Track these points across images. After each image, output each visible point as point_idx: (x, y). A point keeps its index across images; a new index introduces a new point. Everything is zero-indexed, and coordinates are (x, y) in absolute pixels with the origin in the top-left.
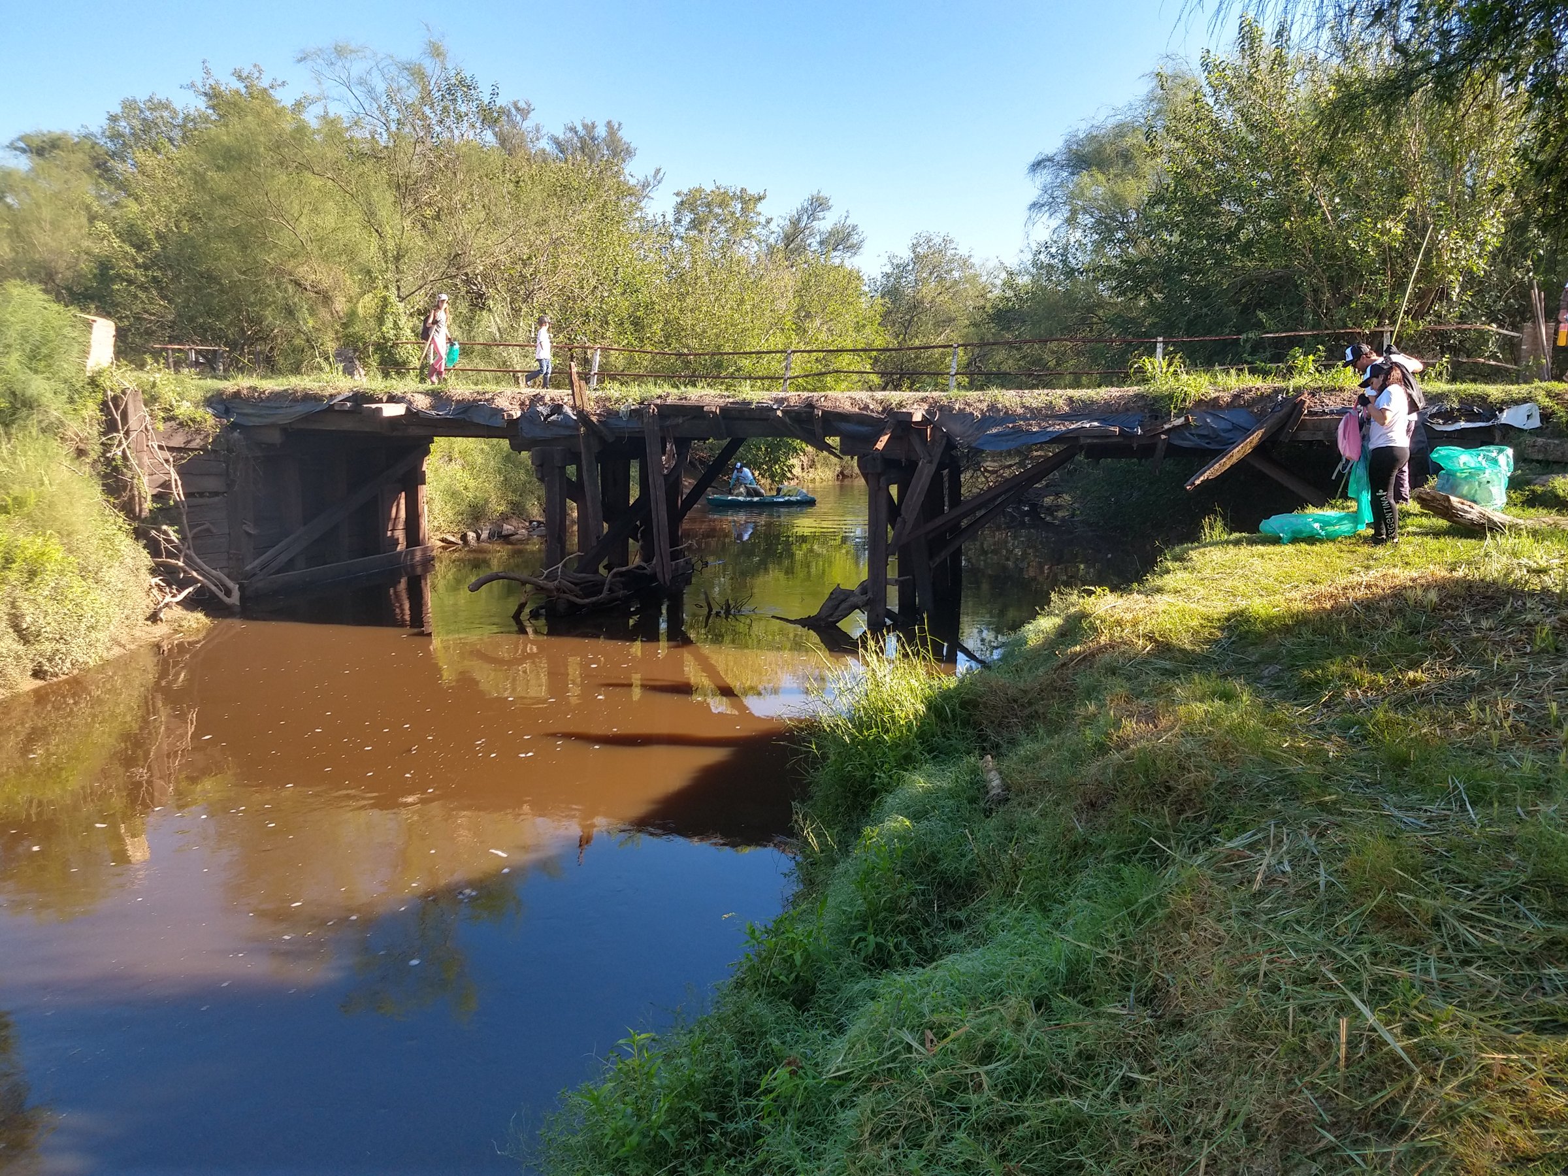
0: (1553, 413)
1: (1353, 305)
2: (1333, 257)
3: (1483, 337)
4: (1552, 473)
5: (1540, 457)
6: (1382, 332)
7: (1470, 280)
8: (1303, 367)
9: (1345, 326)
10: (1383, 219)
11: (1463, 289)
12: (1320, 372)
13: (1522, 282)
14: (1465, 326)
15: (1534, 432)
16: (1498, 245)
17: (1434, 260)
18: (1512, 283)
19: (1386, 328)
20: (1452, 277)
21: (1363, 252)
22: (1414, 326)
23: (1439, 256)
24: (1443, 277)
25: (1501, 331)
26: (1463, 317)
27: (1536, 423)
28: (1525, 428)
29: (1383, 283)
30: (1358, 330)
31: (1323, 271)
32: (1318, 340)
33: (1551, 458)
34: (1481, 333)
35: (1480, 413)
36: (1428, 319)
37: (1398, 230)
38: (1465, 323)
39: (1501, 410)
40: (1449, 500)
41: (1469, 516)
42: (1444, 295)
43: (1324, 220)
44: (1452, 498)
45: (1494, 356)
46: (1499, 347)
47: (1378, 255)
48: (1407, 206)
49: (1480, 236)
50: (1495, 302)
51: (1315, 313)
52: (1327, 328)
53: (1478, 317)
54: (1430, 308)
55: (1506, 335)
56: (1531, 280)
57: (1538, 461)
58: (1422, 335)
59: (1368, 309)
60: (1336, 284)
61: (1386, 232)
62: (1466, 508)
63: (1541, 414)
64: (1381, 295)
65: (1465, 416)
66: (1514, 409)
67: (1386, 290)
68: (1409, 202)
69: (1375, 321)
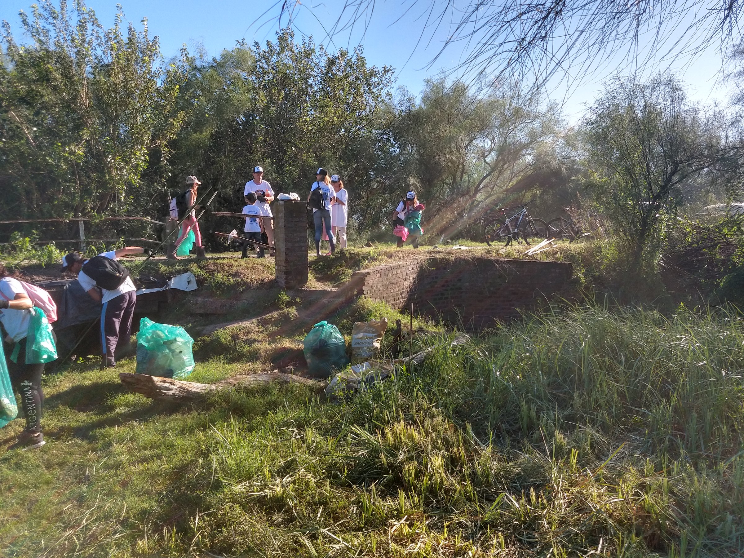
0: (205, 279)
1: (56, 203)
2: (38, 169)
3: (143, 226)
4: (211, 323)
5: (202, 311)
6: (78, 221)
7: (131, 190)
8: (22, 245)
9: (51, 217)
10: (69, 145)
11: (127, 195)
12: (36, 249)
13: (160, 193)
14: (131, 218)
15: (194, 293)
16: (146, 167)
17: (107, 175)
18: (156, 192)
19: (80, 219)
20: (119, 186)
21: (58, 166)
22: (99, 217)
23: (110, 173)
24: (114, 186)
25: (154, 221)
26: (129, 213)
27: (194, 286)
28: (187, 290)
29: (74, 188)
30: (61, 220)
31: (32, 178)
32: (32, 226)
33: (208, 312)
34: (142, 222)
35: (155, 282)
36: (107, 213)
37: (81, 152)
38: (131, 216)
39: (170, 279)
40: (152, 381)
41: (171, 392)
42: (115, 198)
43: (28, 142)
44: (155, 379)
45: (150, 237)
46: (153, 231)
47: (69, 169)
48: (85, 137)
49: (134, 162)
50: (147, 203)
51: (29, 208)
52: (39, 218)
53: (138, 213)
54: (108, 206)
55: (156, 224)
56: (166, 191)
57: (201, 315)
58: (104, 222)
59: (67, 206)
60: (42, 189)
61: (72, 153)
62: (167, 385)
63: (197, 281)
64: (74, 196)
65: (144, 284)
66: (178, 277)
67: (77, 193)
68: (86, 135)
69: (71, 214)
